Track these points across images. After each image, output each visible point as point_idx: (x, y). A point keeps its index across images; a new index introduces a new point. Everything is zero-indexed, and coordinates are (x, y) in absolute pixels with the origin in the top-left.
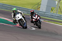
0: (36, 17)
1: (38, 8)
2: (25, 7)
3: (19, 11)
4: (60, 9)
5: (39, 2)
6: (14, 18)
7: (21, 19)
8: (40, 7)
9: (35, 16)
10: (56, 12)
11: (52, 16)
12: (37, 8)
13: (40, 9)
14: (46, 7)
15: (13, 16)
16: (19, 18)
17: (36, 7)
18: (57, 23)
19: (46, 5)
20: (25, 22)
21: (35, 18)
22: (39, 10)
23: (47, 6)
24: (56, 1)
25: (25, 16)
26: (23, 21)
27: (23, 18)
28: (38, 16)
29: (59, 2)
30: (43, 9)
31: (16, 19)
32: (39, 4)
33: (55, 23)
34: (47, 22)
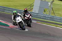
1: (31, 9)
2: (18, 8)
4: (53, 10)
7: (21, 22)
8: (32, 9)
10: (49, 14)
11: (45, 17)
12: (29, 10)
14: (38, 8)
15: (13, 18)
16: (19, 20)
18: (50, 24)
22: (32, 11)
23: (40, 7)
24: (48, 2)
29: (52, 3)
30: (36, 10)
33: (48, 24)
34: (40, 23)
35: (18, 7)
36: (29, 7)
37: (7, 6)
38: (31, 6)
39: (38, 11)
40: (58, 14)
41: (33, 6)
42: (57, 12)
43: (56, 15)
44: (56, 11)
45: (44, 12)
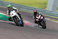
0: (40, 17)
3: (14, 8)
5: (45, 2)
7: (16, 16)
9: (38, 16)
12: (44, 8)
14: (52, 6)
16: (13, 14)
17: (43, 6)
20: (20, 19)
21: (38, 18)
22: (46, 9)
25: (20, 13)
26: (18, 18)
27: (17, 15)
28: (41, 16)
30: (49, 8)
31: (11, 16)
32: (46, 3)
34: (53, 21)
35: (33, 5)
36: (43, 5)
37: (22, 4)
38: (45, 4)
39: (51, 9)
41: (47, 4)
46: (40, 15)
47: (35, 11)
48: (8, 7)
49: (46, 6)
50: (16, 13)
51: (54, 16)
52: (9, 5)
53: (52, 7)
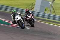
1: (32, 8)
6: (13, 19)
8: (34, 8)
12: (31, 9)
13: (34, 10)
15: (12, 17)
19: (40, 5)
21: (29, 17)
29: (52, 2)
30: (37, 9)
36: (31, 6)
38: (33, 5)
39: (39, 10)
40: (59, 13)
41: (35, 5)
42: (58, 11)
43: (56, 14)
44: (56, 10)
45: (45, 11)
46: (31, 15)
47: (27, 10)
48: (13, 12)
49: (33, 7)
50: (21, 18)
51: (42, 17)
52: (14, 10)
53: (40, 8)
